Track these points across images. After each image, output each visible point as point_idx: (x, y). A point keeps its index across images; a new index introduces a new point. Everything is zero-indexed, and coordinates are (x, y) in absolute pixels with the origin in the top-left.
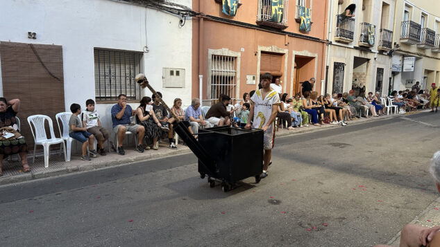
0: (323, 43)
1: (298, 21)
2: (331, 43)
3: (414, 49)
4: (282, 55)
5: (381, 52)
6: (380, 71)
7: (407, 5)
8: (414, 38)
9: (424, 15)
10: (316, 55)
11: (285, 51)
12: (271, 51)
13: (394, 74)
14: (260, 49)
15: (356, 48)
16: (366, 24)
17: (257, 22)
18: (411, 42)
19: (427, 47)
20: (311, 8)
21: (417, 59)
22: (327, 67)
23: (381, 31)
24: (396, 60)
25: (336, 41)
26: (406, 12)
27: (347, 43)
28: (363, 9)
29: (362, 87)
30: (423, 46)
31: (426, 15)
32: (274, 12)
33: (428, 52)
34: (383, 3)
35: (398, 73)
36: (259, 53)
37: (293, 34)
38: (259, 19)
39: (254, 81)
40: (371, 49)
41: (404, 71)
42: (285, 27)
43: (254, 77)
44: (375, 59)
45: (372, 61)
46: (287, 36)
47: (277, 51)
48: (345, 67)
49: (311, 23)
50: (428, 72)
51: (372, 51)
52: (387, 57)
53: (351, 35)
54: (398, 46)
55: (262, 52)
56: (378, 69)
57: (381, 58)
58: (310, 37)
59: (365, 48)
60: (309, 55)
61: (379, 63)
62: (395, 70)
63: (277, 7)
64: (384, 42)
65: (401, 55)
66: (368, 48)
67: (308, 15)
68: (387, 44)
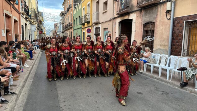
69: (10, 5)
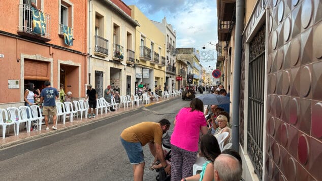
0: (85, 56)
1: (61, 37)
2: (91, 56)
3: (148, 64)
4: (48, 63)
5: (128, 65)
6: (129, 78)
7: (142, 36)
8: (147, 57)
9: (152, 44)
10: (79, 65)
11: (50, 60)
12: (35, 59)
13: (138, 79)
14: (23, 56)
15: (111, 61)
16: (117, 45)
17: (18, 32)
18: (145, 60)
19: (155, 63)
20: (73, 28)
21: (151, 71)
22: (90, 75)
23: (127, 51)
24: (138, 70)
25: (95, 55)
26: (142, 40)
27: (104, 57)
28: (114, 35)
29: (117, 88)
30: (152, 62)
31: (153, 44)
32: (35, 26)
33: (156, 66)
34: (128, 32)
35: (140, 79)
36: (22, 61)
37: (57, 46)
38: (21, 30)
39: (18, 86)
40: (121, 62)
41: (144, 77)
42: (49, 40)
43: (17, 83)
44: (125, 69)
45: (123, 71)
46: (51, 47)
47: (42, 60)
48: (104, 75)
49: (73, 39)
50: (157, 78)
51: (123, 64)
52: (133, 68)
53: (106, 52)
54: (138, 62)
55: (26, 60)
56: (127, 76)
57: (128, 69)
58: (73, 51)
59: (117, 62)
60: (73, 64)
61: (128, 72)
62: (138, 77)
63: (38, 22)
64: (130, 58)
65: (141, 67)
66: (120, 61)
67: (70, 33)
68: (132, 60)
69: (49, 47)
